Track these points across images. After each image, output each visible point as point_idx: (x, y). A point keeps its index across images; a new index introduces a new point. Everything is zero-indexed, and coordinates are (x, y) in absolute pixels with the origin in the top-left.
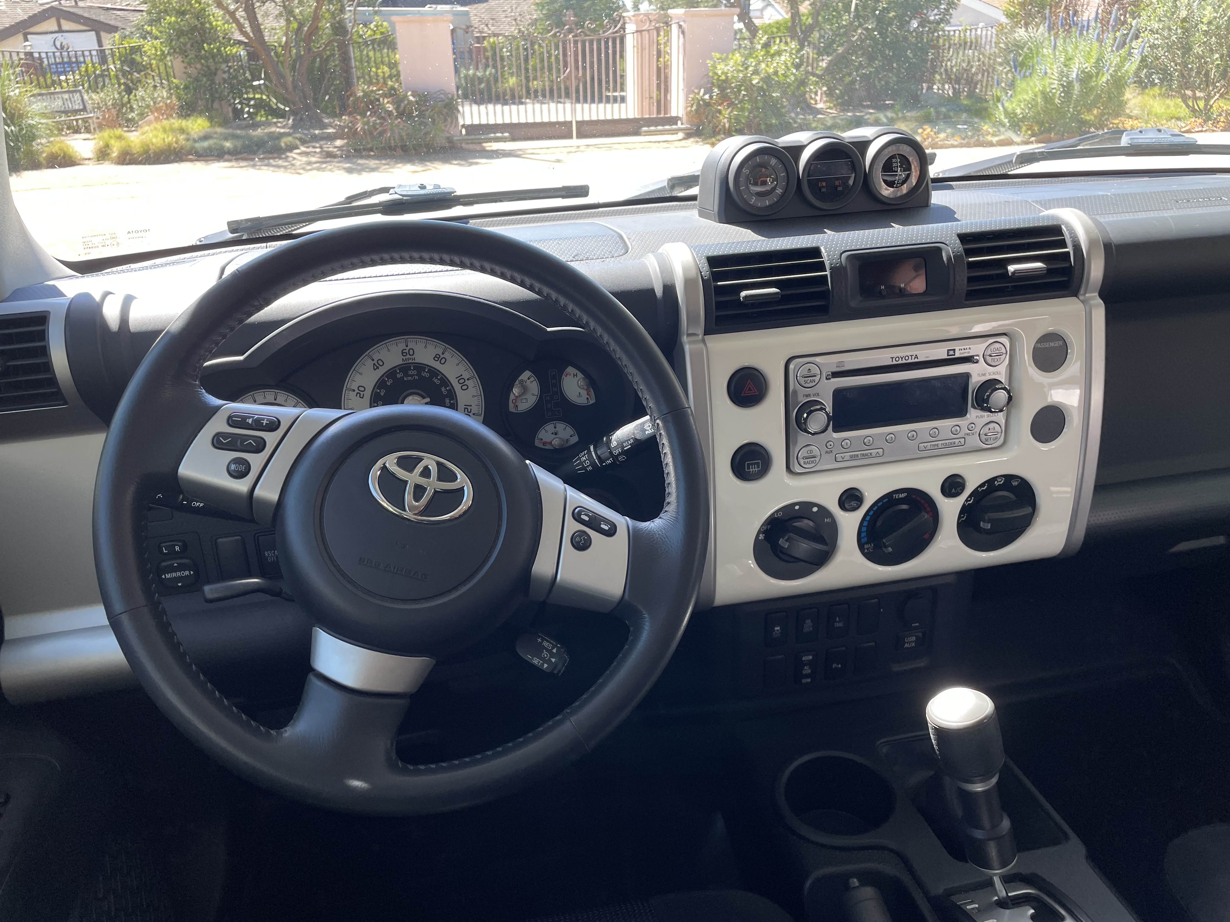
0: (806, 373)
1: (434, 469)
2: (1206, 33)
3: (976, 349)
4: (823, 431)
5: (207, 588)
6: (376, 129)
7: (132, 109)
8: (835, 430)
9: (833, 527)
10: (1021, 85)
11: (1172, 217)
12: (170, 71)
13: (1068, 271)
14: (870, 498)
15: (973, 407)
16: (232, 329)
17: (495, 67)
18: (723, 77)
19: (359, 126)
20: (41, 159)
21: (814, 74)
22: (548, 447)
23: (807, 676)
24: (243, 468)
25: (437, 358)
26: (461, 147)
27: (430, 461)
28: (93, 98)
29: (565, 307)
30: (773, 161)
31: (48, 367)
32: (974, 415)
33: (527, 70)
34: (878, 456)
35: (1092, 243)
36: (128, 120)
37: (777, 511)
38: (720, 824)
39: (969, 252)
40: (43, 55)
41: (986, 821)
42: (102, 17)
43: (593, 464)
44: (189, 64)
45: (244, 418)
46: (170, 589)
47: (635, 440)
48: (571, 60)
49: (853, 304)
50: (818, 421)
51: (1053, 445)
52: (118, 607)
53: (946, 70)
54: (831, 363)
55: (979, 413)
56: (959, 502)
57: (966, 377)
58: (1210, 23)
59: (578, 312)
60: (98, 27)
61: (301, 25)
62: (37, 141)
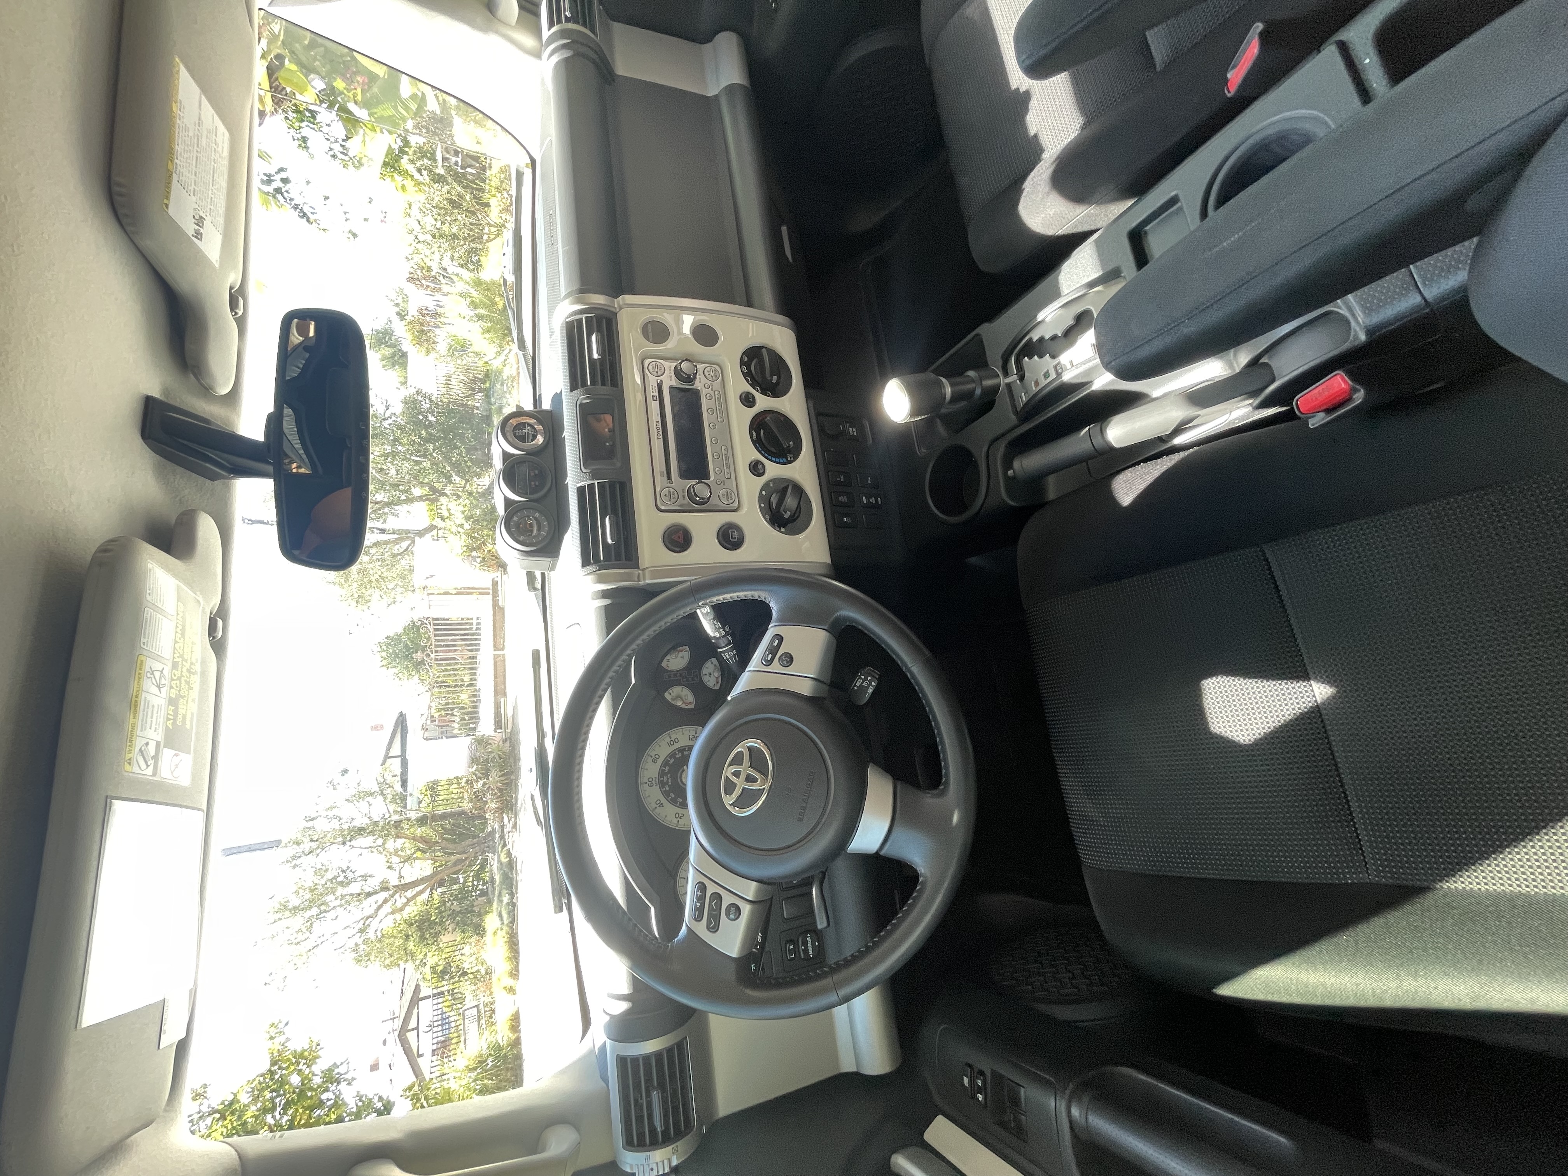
0: (668, 498)
1: (733, 769)
2: (443, 223)
3: (652, 381)
4: (709, 486)
5: (820, 927)
6: (496, 794)
7: (478, 971)
8: (708, 478)
9: (775, 480)
10: (475, 348)
11: (563, 248)
12: (450, 944)
13: (599, 319)
14: (755, 455)
15: (693, 385)
16: (630, 920)
17: (453, 709)
18: (465, 549)
19: (493, 805)
20: (513, 1038)
21: (464, 487)
22: (720, 679)
23: (876, 500)
24: (733, 909)
26: (511, 733)
27: (728, 771)
28: (470, 1002)
29: (616, 672)
30: (515, 519)
31: (658, 1055)
32: (698, 385)
33: (456, 686)
34: (726, 450)
35: (579, 301)
36: (487, 973)
37: (766, 519)
38: (973, 560)
39: (584, 384)
40: (435, 1041)
41: (970, 386)
42: (408, 995)
43: (732, 649)
44: (446, 930)
45: (697, 909)
46: (820, 950)
47: (714, 619)
48: (451, 655)
49: (619, 464)
50: (702, 490)
51: (720, 333)
52: (833, 998)
53: (465, 397)
54: (661, 481)
55: (697, 381)
56: (758, 396)
57: (671, 388)
58: (436, 220)
59: (619, 662)
60: (416, 1000)
61: (419, 849)
62: (500, 1041)
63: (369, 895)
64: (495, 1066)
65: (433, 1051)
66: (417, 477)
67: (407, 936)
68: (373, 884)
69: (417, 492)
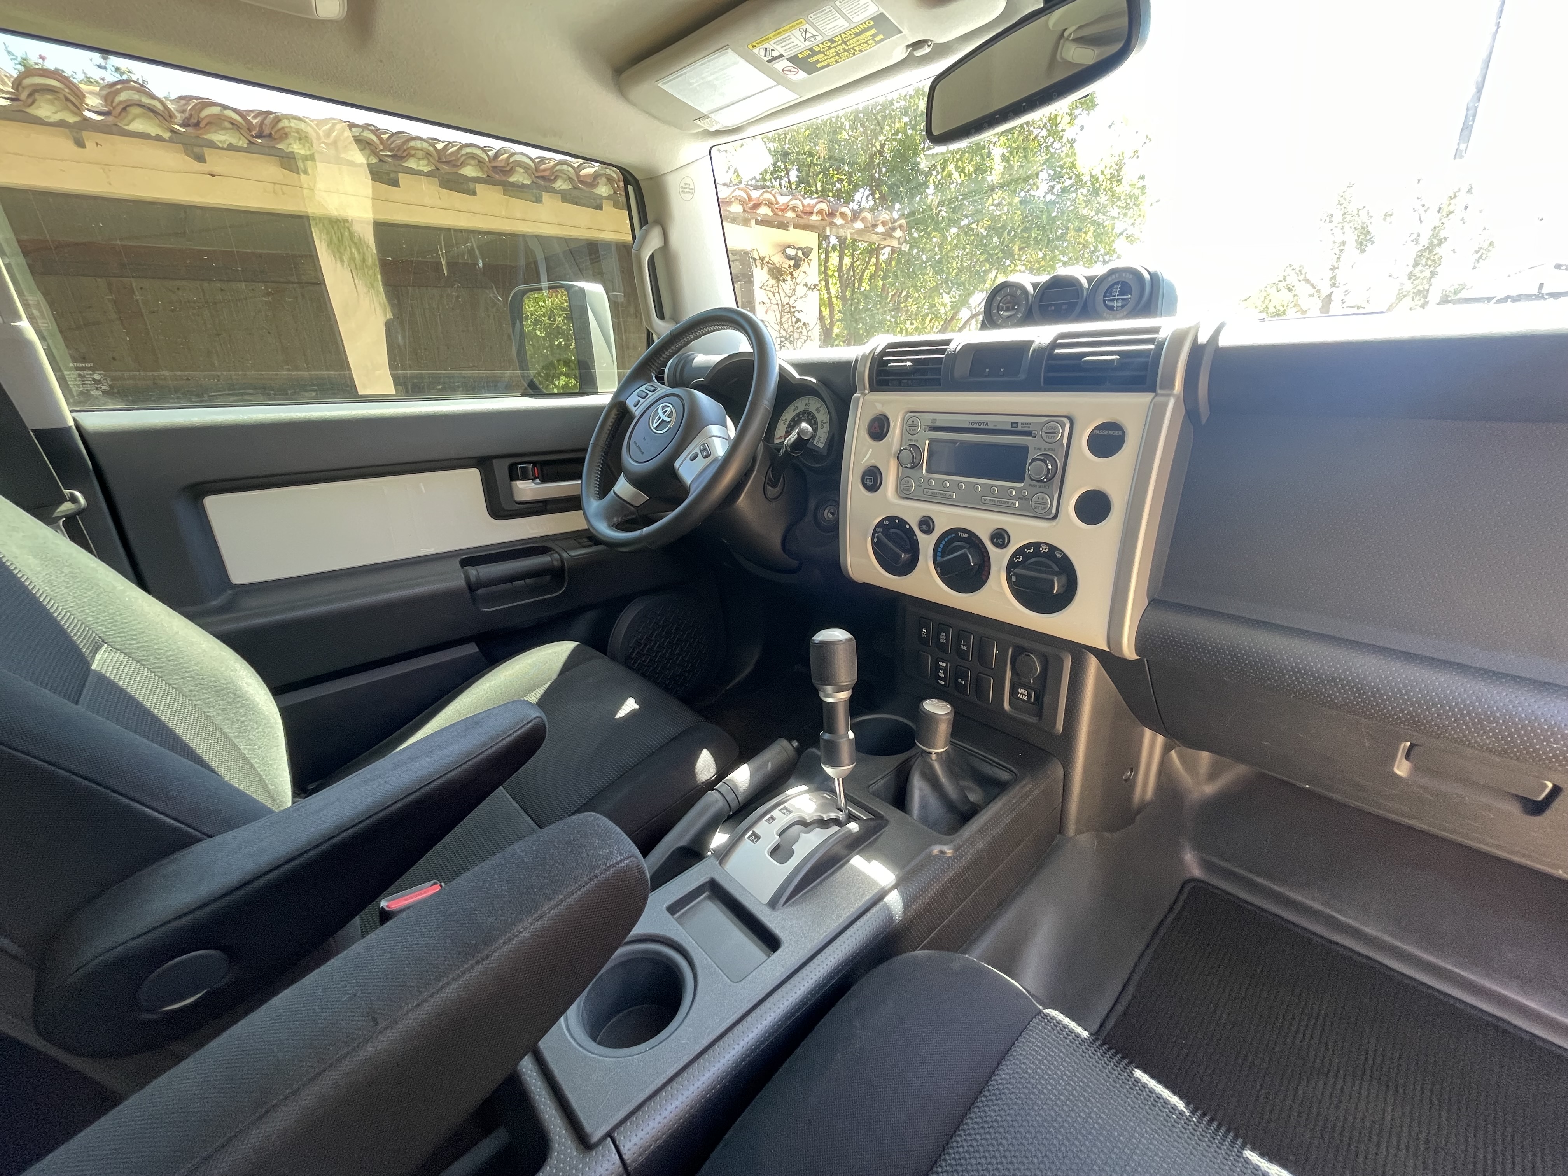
0: (911, 423)
27: (670, 408)
54: (928, 420)
57: (1024, 449)
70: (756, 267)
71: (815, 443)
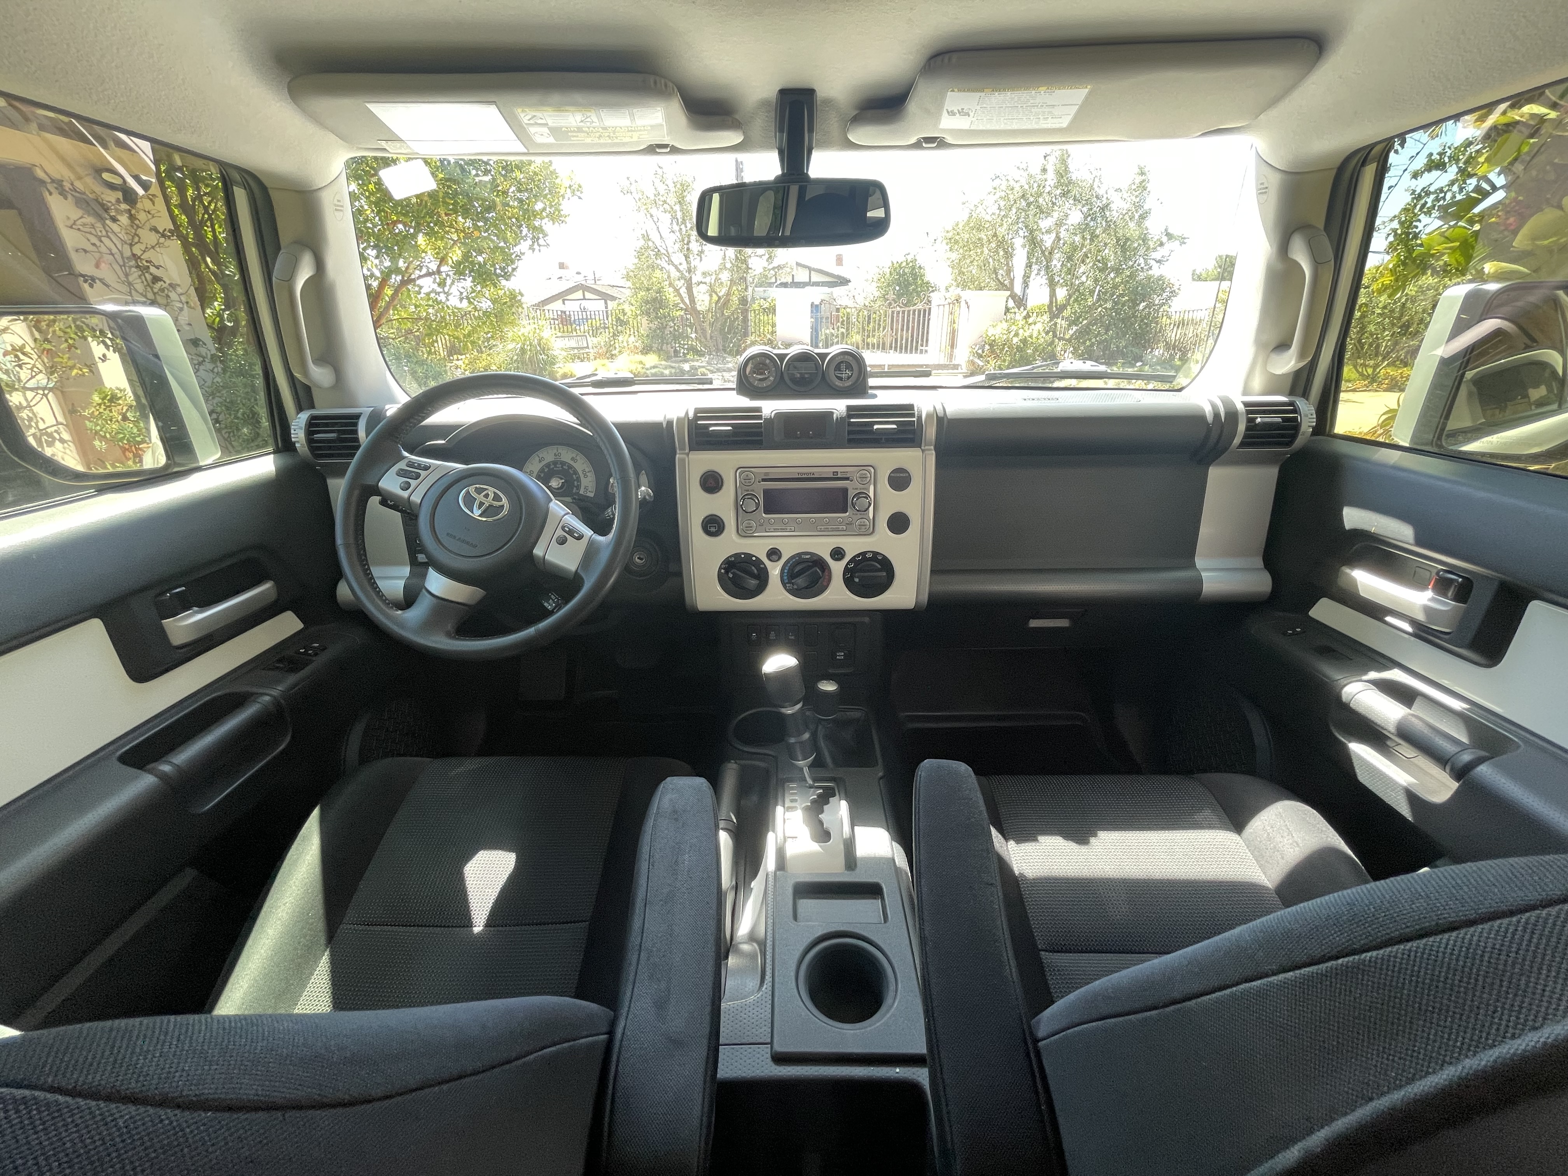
0: (747, 477)
1: (492, 494)
4: (758, 513)
7: (615, 348)
8: (765, 513)
9: (765, 571)
12: (639, 325)
13: (912, 432)
14: (786, 555)
15: (851, 508)
18: (993, 338)
24: (408, 486)
25: (573, 459)
27: (491, 491)
28: (593, 341)
30: (768, 361)
34: (792, 531)
35: (929, 416)
36: (612, 355)
37: (731, 556)
39: (853, 416)
40: (572, 313)
42: (610, 291)
44: (651, 321)
45: (415, 464)
49: (777, 440)
51: (902, 536)
54: (761, 473)
55: (852, 511)
56: (842, 564)
57: (845, 491)
60: (606, 297)
61: (719, 298)
62: (558, 365)
63: (687, 257)
64: (539, 361)
65: (565, 312)
66: (1077, 293)
67: (648, 290)
68: (695, 262)
69: (1061, 293)
70: (51, 194)
71: (581, 492)
